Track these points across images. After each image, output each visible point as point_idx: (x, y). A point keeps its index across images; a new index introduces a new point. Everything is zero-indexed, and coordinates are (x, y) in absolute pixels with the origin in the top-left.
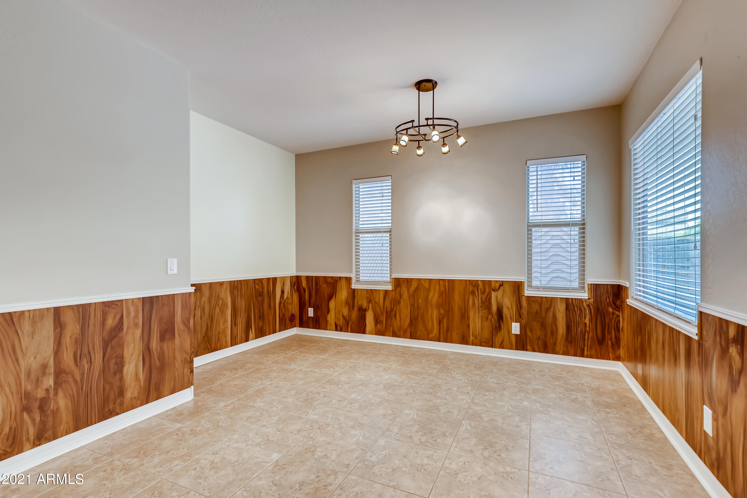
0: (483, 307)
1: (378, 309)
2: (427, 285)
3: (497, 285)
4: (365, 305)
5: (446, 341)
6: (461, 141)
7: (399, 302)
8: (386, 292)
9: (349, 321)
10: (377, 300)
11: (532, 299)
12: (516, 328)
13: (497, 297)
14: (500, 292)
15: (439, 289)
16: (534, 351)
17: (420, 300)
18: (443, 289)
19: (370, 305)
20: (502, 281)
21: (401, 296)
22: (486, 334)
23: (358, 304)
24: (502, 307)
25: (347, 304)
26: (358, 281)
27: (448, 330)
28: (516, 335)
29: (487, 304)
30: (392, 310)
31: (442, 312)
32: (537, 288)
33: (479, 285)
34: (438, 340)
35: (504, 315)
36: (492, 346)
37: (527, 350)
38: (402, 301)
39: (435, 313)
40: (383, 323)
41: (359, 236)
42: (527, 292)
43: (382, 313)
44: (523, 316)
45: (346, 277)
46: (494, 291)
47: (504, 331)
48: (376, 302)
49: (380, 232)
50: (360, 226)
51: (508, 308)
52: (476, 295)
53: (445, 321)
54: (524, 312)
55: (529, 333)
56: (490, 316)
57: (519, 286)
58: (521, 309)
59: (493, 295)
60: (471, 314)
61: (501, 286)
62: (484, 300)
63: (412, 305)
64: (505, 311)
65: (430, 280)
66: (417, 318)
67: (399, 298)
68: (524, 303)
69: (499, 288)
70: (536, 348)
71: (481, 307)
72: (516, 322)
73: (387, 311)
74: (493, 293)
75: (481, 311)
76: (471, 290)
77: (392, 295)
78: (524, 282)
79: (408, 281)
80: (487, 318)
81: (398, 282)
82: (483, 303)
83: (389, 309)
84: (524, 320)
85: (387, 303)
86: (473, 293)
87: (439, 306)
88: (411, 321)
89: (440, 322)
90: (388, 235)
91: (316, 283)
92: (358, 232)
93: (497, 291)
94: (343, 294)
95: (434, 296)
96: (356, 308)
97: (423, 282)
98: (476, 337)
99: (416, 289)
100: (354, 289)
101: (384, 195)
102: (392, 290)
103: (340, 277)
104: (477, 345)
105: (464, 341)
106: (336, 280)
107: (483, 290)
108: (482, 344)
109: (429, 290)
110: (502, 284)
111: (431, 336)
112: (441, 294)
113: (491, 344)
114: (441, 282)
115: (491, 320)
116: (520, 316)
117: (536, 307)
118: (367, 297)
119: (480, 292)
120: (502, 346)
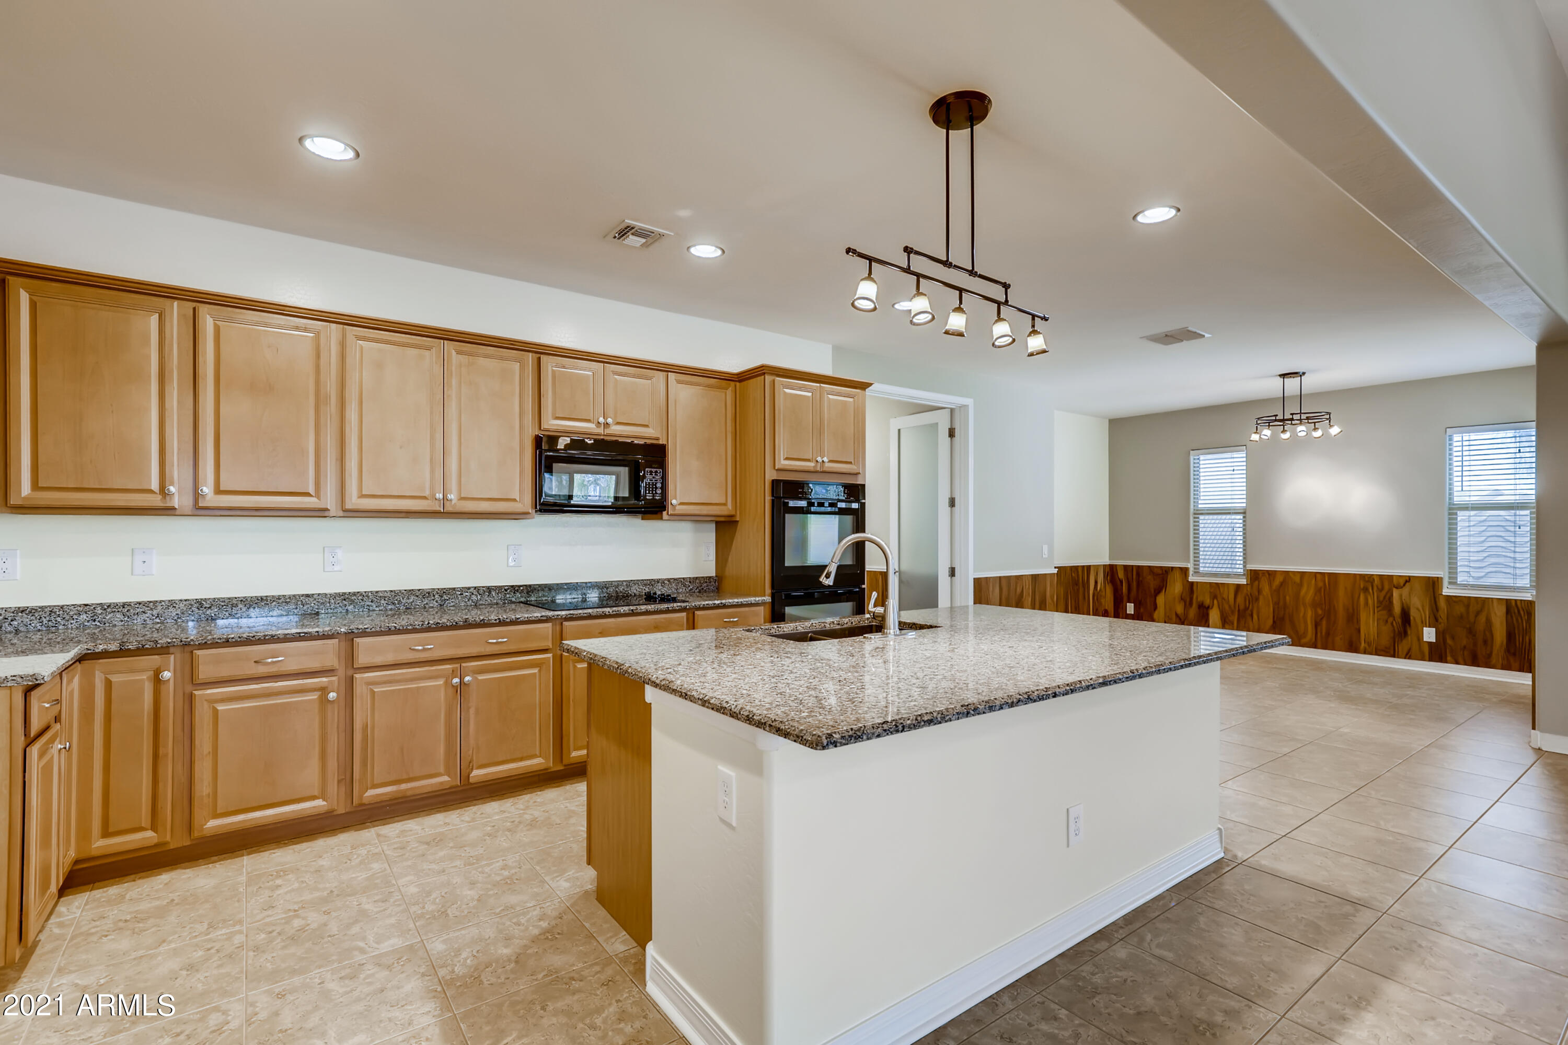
0: (1380, 608)
1: (1227, 607)
2: (1297, 579)
3: (1402, 582)
4: (1207, 602)
5: (1325, 647)
6: (1335, 430)
7: (1257, 599)
8: (1238, 587)
9: (1185, 620)
10: (1225, 596)
11: (1454, 599)
12: (1429, 634)
13: (1401, 596)
14: (1406, 590)
15: (1316, 584)
16: (1457, 663)
17: (1288, 598)
18: (1320, 584)
19: (1215, 602)
20: (1409, 577)
21: (1259, 591)
22: (1385, 641)
23: (1199, 600)
24: (1409, 608)
25: (1182, 599)
26: (1197, 572)
27: (1328, 634)
28: (1430, 643)
29: (1386, 604)
30: (1246, 609)
31: (1320, 612)
32: (1465, 586)
33: (1374, 580)
34: (1315, 646)
35: (1412, 618)
36: (1394, 655)
37: (1446, 662)
38: (1261, 598)
39: (1310, 613)
40: (1233, 624)
41: (1198, 518)
42: (1447, 591)
43: (1233, 612)
44: (1440, 620)
45: (1180, 568)
46: (1397, 588)
47: (1411, 637)
48: (1223, 598)
49: (1229, 513)
50: (1200, 506)
51: (1418, 609)
52: (1369, 592)
53: (1324, 623)
54: (1443, 614)
55: (1449, 641)
56: (1391, 619)
57: (1434, 583)
58: (1437, 610)
59: (1396, 593)
60: (1363, 616)
61: (1406, 582)
62: (1381, 599)
63: (1276, 604)
64: (1413, 613)
65: (1303, 574)
66: (1283, 619)
67: (1257, 594)
68: (1442, 604)
69: (1404, 585)
70: (1461, 660)
71: (1378, 607)
72: (1430, 627)
73: (1239, 610)
74: (1394, 589)
75: (1378, 612)
76: (1362, 587)
77: (1247, 590)
78: (1442, 578)
79: (1271, 574)
80: (1387, 621)
81: (1254, 576)
82: (1380, 602)
83: (1242, 607)
84: (1442, 625)
85: (1240, 599)
86: (1365, 590)
87: (1315, 605)
88: (1274, 622)
89: (1317, 625)
90: (1241, 517)
91: (1138, 574)
92: (1198, 513)
93: (1402, 588)
94: (1176, 588)
95: (1308, 593)
96: (1195, 605)
97: (1291, 574)
98: (1369, 644)
99: (1282, 584)
100: (1192, 583)
101: (1235, 468)
102: (1247, 584)
103: (1172, 568)
104: (1371, 654)
105: (1352, 647)
106: (1166, 571)
107: (1380, 587)
108: (1378, 652)
109: (1301, 585)
110: (1408, 580)
111: (1303, 641)
112: (1318, 591)
113: (1392, 652)
114: (1319, 576)
115: (1392, 623)
116: (1437, 620)
117: (1459, 609)
118: (1210, 592)
119: (1375, 588)
120: (1408, 656)
